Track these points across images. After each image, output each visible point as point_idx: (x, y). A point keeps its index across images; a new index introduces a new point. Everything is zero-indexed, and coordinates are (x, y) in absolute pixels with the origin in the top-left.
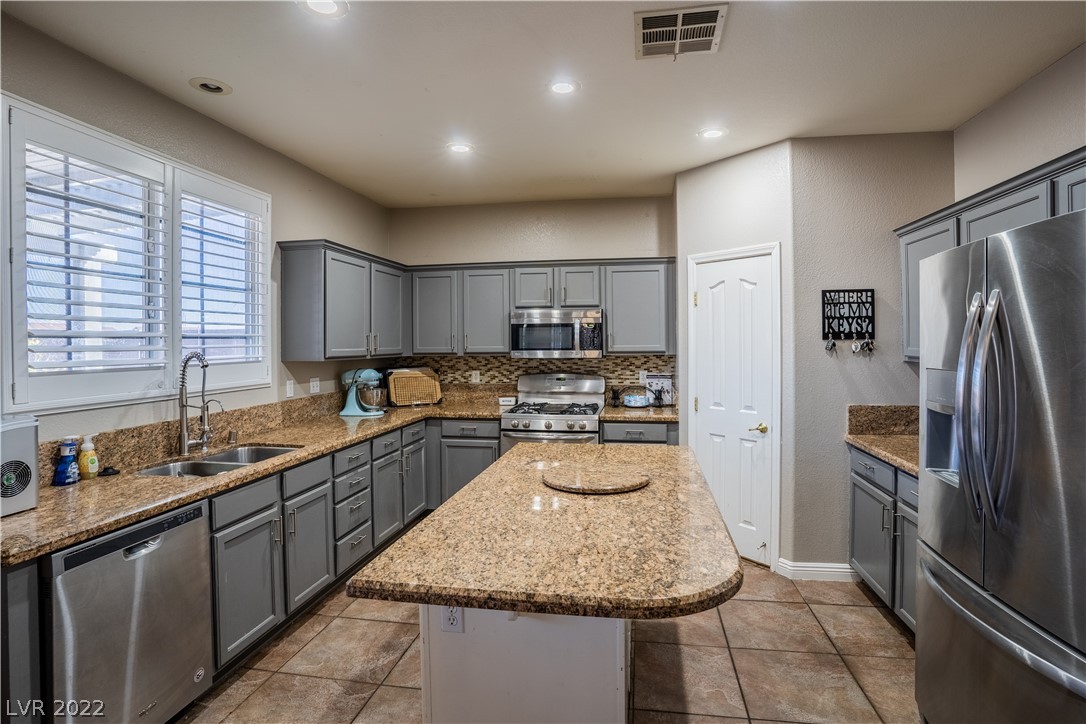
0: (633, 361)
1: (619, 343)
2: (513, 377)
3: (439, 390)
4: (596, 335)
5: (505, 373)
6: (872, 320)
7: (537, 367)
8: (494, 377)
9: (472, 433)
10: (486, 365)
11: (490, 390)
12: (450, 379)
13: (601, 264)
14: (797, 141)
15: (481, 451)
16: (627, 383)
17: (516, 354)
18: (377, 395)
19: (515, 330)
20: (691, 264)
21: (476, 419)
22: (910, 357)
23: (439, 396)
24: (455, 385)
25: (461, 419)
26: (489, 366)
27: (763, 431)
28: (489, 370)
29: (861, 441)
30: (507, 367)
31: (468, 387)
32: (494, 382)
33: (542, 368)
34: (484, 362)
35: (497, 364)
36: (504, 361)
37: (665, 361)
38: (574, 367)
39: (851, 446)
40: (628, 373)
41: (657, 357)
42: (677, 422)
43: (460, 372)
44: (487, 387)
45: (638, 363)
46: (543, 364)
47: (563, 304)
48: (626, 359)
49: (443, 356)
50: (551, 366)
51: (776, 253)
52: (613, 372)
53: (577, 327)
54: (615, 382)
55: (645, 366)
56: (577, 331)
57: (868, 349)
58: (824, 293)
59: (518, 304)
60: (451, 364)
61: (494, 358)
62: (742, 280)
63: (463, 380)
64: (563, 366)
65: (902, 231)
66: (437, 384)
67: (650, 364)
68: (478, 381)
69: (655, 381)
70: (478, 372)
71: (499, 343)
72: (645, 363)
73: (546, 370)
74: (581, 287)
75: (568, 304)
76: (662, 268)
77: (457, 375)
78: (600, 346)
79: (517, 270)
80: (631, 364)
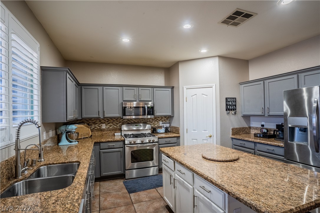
0: (158, 118)
1: (158, 113)
2: (118, 125)
3: (90, 132)
4: (151, 111)
5: (115, 124)
6: (235, 105)
7: (127, 122)
8: (111, 126)
9: (113, 147)
10: (108, 122)
11: (110, 130)
12: (93, 127)
13: (152, 87)
14: (220, 57)
15: (116, 153)
16: (156, 125)
17: (124, 117)
19: (124, 109)
20: (185, 89)
21: (113, 142)
22: (243, 115)
23: (91, 134)
24: (96, 130)
25: (109, 142)
26: (109, 122)
27: (211, 137)
28: (109, 123)
30: (116, 122)
31: (102, 130)
32: (111, 127)
33: (129, 122)
34: (107, 121)
35: (112, 121)
36: (115, 120)
37: (169, 118)
38: (139, 121)
39: (232, 138)
40: (156, 122)
41: (165, 117)
42: (180, 137)
43: (97, 125)
44: (108, 130)
45: (159, 119)
46: (129, 121)
47: (140, 100)
48: (156, 118)
49: (90, 119)
50: (132, 121)
51: (214, 87)
52: (152, 122)
53: (146, 107)
54: (153, 126)
55: (161, 120)
56: (146, 109)
57: (235, 113)
58: (226, 98)
59: (124, 100)
60: (94, 121)
61: (111, 119)
62: (202, 94)
63: (99, 127)
64: (135, 121)
65: (241, 84)
66: (90, 129)
67: (163, 119)
68: (105, 127)
69: (164, 124)
70: (105, 124)
72: (161, 119)
73: (130, 123)
74: (145, 95)
75: (142, 100)
76: (170, 89)
77: (96, 126)
78: (153, 114)
79: (124, 88)
80: (157, 120)
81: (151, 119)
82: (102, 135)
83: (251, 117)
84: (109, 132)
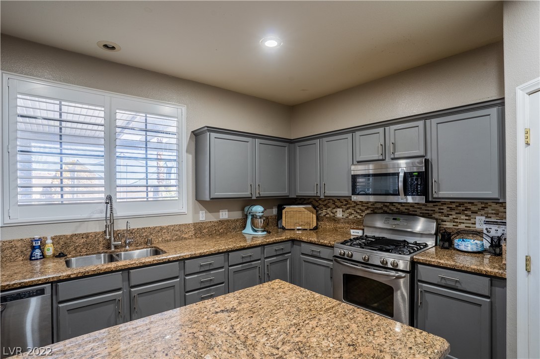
0: (469, 206)
1: (446, 190)
2: (364, 214)
3: (315, 220)
4: (418, 183)
5: (359, 211)
7: (381, 208)
8: (351, 214)
9: (318, 254)
10: (346, 205)
11: (348, 223)
12: (324, 213)
13: (426, 118)
15: (324, 268)
16: (462, 226)
17: (354, 198)
18: (261, 222)
21: (318, 244)
23: (315, 225)
24: (327, 218)
26: (348, 206)
28: (348, 209)
31: (334, 220)
32: (351, 217)
34: (345, 203)
35: (354, 204)
40: (463, 217)
42: (505, 279)
43: (330, 209)
44: (347, 221)
45: (474, 208)
46: (386, 206)
47: (392, 156)
48: (461, 204)
50: (392, 208)
52: (448, 215)
53: (401, 175)
54: (449, 225)
55: (483, 212)
60: (325, 202)
63: (332, 215)
64: (402, 208)
66: (315, 216)
67: (489, 210)
68: (341, 216)
69: (494, 228)
70: (341, 210)
72: (483, 208)
73: (388, 211)
75: (396, 156)
77: (329, 211)
80: (467, 209)
81: (445, 207)
82: (336, 230)
84: (347, 225)
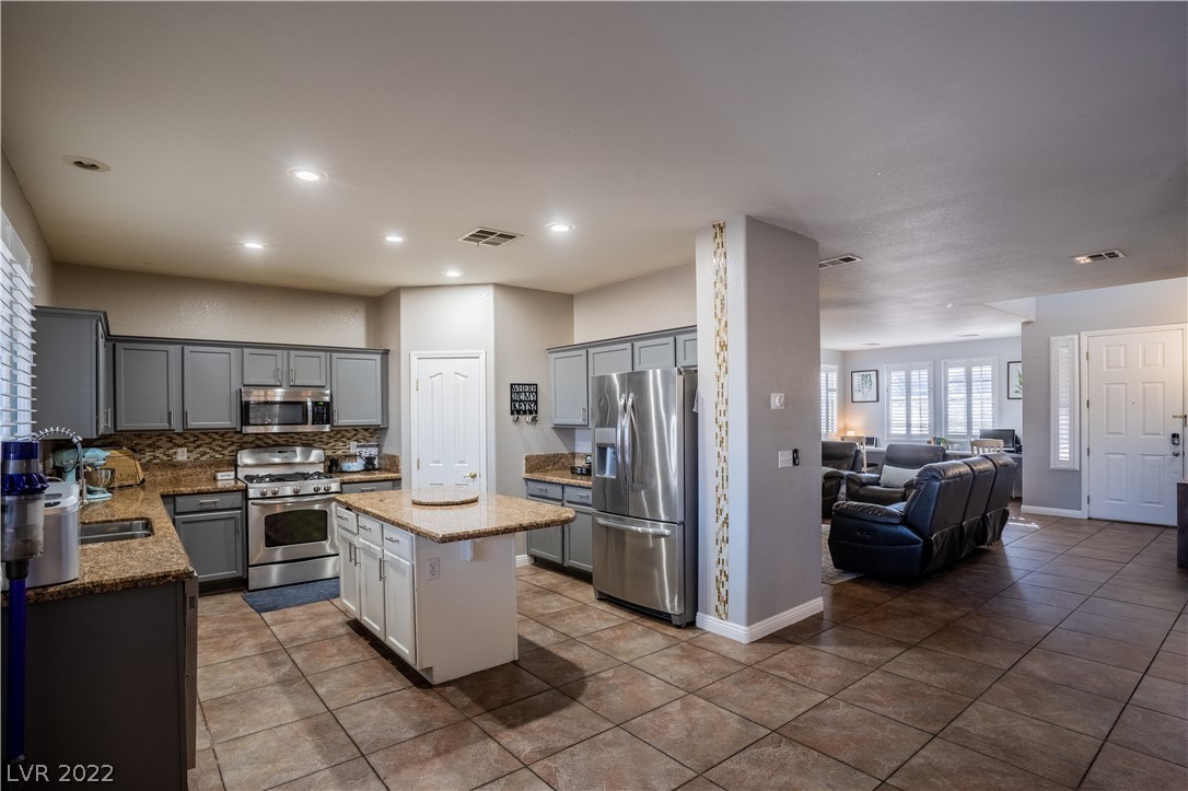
0: (345, 433)
1: (343, 418)
2: (226, 452)
3: (140, 470)
4: (324, 412)
5: (217, 448)
6: (536, 402)
7: (253, 442)
8: (205, 454)
9: (213, 507)
10: (195, 442)
11: (201, 466)
12: (148, 459)
13: (327, 351)
14: (498, 286)
15: (222, 522)
16: (340, 452)
17: (250, 430)
19: (245, 408)
20: (414, 359)
21: (214, 493)
22: (556, 425)
23: (141, 477)
24: (157, 464)
25: (200, 493)
26: (198, 443)
27: (474, 476)
28: (198, 447)
29: (536, 476)
30: (220, 443)
31: (174, 466)
32: (204, 458)
33: (258, 442)
34: (192, 439)
35: (208, 440)
36: (217, 437)
37: (376, 432)
38: (291, 440)
39: (527, 480)
40: (341, 444)
41: (365, 430)
42: (400, 479)
43: (161, 450)
44: (196, 464)
45: (348, 435)
47: (292, 384)
49: (139, 434)
50: (268, 440)
51: (482, 357)
52: (327, 444)
53: (309, 404)
55: (355, 438)
56: (310, 408)
57: (534, 420)
58: (512, 385)
59: (246, 383)
60: (150, 441)
61: (204, 434)
62: (456, 373)
63: (165, 458)
64: (279, 440)
65: (551, 350)
66: (137, 463)
67: (359, 436)
68: (185, 458)
69: (364, 450)
70: (185, 449)
71: (225, 419)
72: (355, 435)
73: (262, 445)
74: (308, 372)
75: (297, 384)
76: (378, 357)
77: (158, 453)
78: (329, 421)
79: (245, 350)
80: (343, 436)
81: (324, 436)
82: (177, 480)
83: (576, 431)
84: (199, 470)
